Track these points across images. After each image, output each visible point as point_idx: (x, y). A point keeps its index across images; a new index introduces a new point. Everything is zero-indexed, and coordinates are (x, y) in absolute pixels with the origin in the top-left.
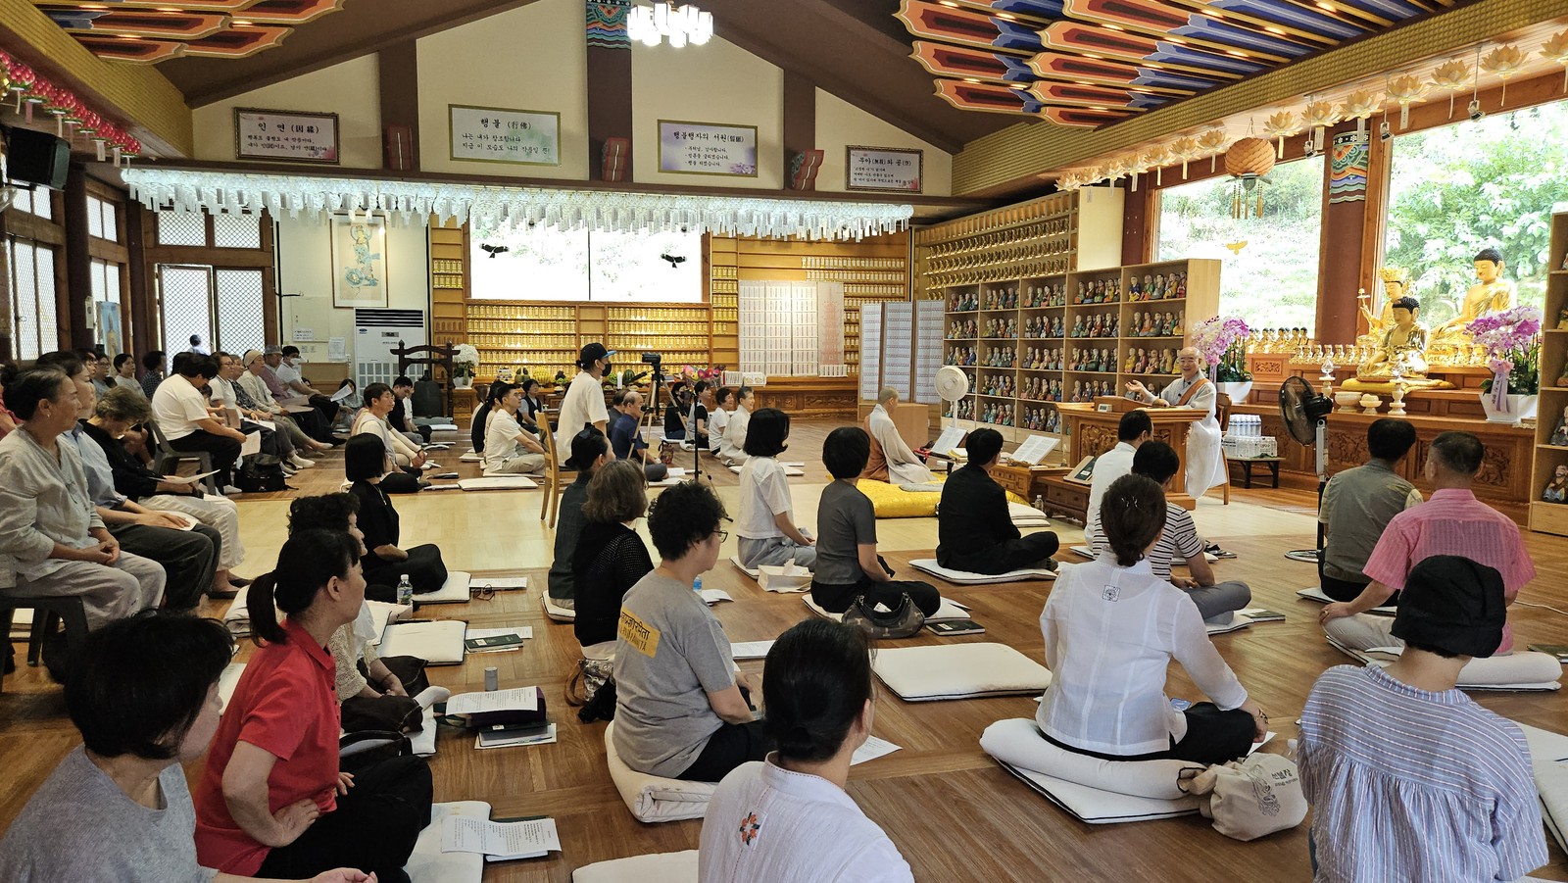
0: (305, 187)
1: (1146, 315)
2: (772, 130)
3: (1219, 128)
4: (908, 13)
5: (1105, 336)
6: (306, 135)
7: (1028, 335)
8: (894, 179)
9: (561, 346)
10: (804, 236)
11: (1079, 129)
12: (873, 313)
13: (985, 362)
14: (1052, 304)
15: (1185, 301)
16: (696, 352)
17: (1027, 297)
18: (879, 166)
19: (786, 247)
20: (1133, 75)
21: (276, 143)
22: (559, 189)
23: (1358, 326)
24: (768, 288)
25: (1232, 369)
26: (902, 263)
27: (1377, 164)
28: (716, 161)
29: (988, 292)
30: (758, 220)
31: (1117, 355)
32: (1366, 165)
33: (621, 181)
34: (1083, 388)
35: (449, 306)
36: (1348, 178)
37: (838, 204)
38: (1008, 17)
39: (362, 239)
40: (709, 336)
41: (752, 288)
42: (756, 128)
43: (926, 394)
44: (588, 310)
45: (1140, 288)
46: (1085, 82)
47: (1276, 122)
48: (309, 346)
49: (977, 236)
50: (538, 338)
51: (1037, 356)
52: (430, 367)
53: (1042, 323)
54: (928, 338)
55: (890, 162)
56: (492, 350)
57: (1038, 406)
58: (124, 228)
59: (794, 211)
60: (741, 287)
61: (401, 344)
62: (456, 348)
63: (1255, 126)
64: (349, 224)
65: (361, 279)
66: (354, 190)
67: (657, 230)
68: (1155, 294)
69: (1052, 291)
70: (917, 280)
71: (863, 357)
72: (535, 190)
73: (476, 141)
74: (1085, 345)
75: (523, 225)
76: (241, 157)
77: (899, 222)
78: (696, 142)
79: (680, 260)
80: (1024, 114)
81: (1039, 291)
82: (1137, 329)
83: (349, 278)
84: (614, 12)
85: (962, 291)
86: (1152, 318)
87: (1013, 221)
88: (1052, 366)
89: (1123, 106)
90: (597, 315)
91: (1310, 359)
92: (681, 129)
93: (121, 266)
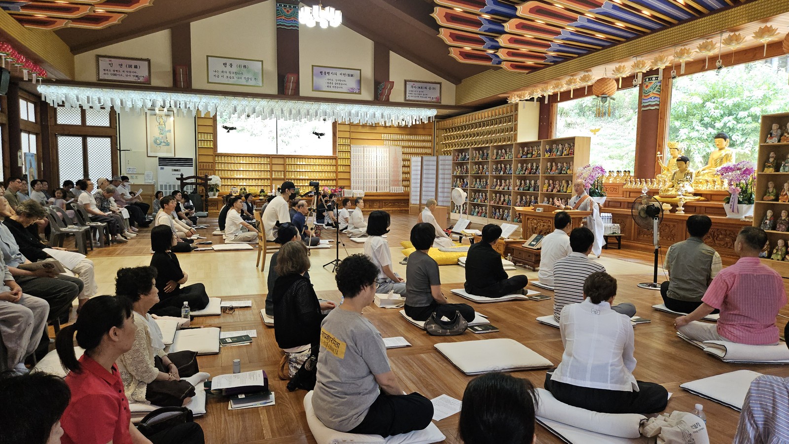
0: (133, 96)
1: (554, 164)
2: (369, 72)
3: (589, 73)
4: (438, 15)
5: (533, 174)
6: (133, 69)
7: (494, 173)
8: (428, 96)
9: (263, 177)
10: (383, 123)
11: (520, 73)
12: (417, 162)
13: (473, 186)
14: (506, 158)
15: (573, 157)
16: (330, 180)
17: (494, 155)
18: (420, 90)
19: (374, 129)
20: (549, 46)
21: (118, 73)
22: (262, 99)
23: (656, 171)
24: (365, 149)
25: (597, 190)
26: (430, 137)
27: (665, 91)
28: (341, 86)
29: (474, 152)
30: (361, 115)
31: (539, 183)
32: (660, 92)
33: (294, 95)
34: (522, 199)
35: (205, 156)
36: (651, 98)
37: (400, 108)
38: (487, 17)
39: (162, 122)
40: (336, 172)
41: (357, 149)
42: (360, 70)
43: (443, 201)
44: (276, 159)
45: (550, 151)
46: (524, 49)
47: (618, 70)
48: (134, 176)
49: (467, 125)
50: (251, 172)
51: (498, 184)
52: (196, 187)
53: (501, 167)
54: (444, 174)
55: (426, 88)
56: (228, 179)
57: (499, 208)
58: (38, 115)
59: (379, 111)
60: (352, 148)
61: (182, 175)
62: (210, 177)
63: (607, 72)
64: (155, 115)
65: (161, 142)
66: (158, 97)
67: (310, 120)
68: (558, 153)
69: (506, 152)
70: (437, 146)
71: (412, 183)
72: (250, 99)
73: (221, 74)
74: (523, 178)
75: (244, 116)
76: (100, 80)
77: (429, 118)
78: (331, 77)
79: (322, 134)
80: (493, 65)
81: (500, 151)
82: (549, 170)
83: (155, 142)
84: (290, 11)
85: (461, 151)
86: (556, 165)
87: (485, 117)
88: (506, 188)
89: (542, 62)
90: (281, 161)
91: (633, 186)
92: (324, 70)
93: (37, 134)
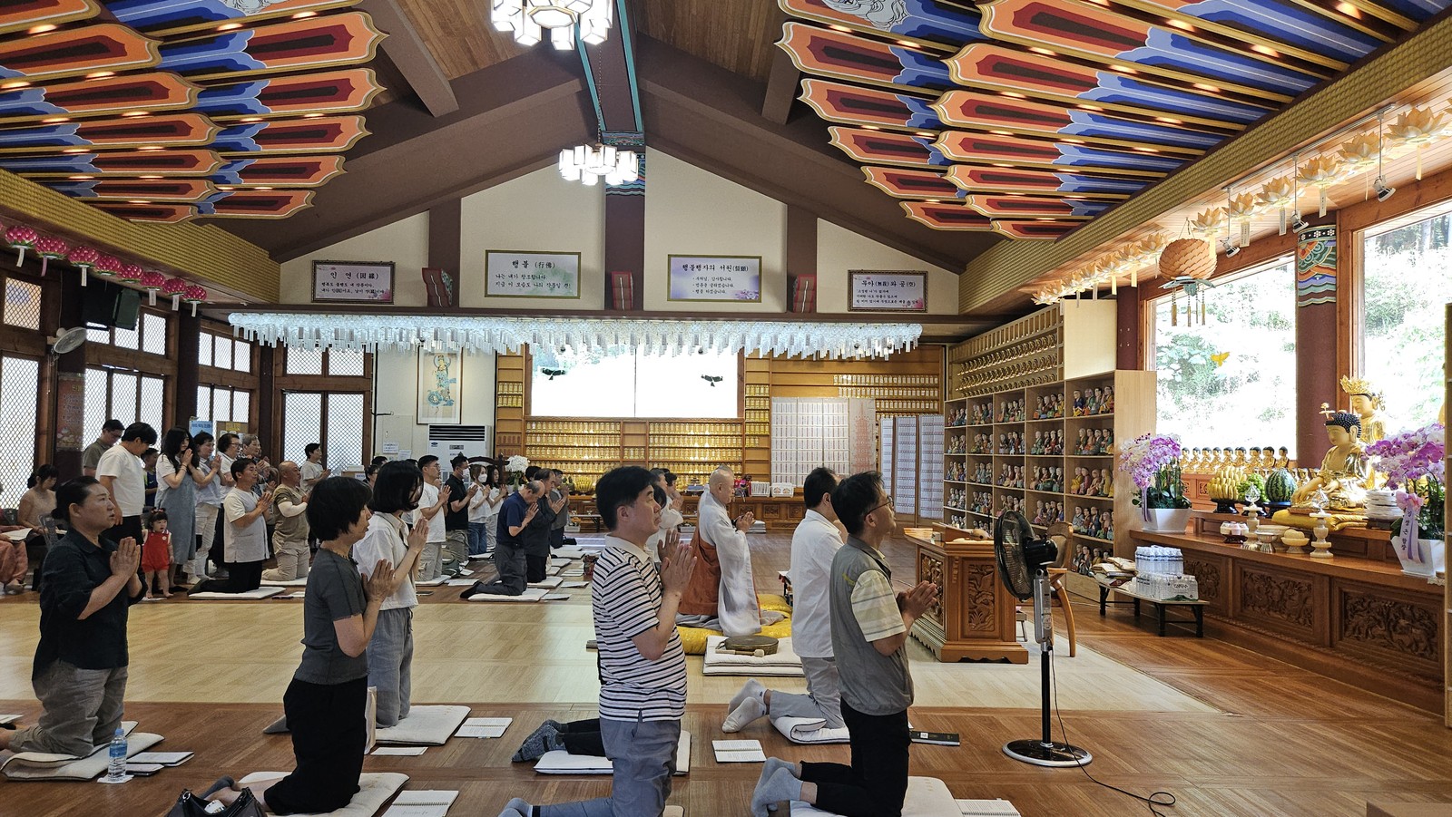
2: (775, 259)
4: (842, 141)
6: (369, 281)
8: (900, 299)
9: (607, 458)
10: (826, 354)
13: (972, 478)
15: (1112, 418)
18: (882, 288)
19: (818, 366)
21: (345, 288)
22: (579, 319)
24: (800, 404)
25: (1166, 494)
26: (939, 379)
28: (723, 289)
30: (765, 342)
33: (634, 310)
35: (508, 422)
36: (1314, 278)
39: (442, 367)
40: (743, 449)
41: (784, 404)
42: (759, 258)
43: (930, 509)
44: (631, 425)
45: (1082, 403)
53: (1013, 439)
55: (892, 284)
58: (256, 361)
59: (800, 332)
60: (774, 404)
64: (432, 354)
70: (950, 396)
73: (508, 280)
74: (1044, 463)
78: (703, 273)
81: (1009, 406)
82: (1082, 447)
83: (430, 399)
85: (958, 406)
90: (640, 430)
92: (689, 262)
93: (251, 391)
